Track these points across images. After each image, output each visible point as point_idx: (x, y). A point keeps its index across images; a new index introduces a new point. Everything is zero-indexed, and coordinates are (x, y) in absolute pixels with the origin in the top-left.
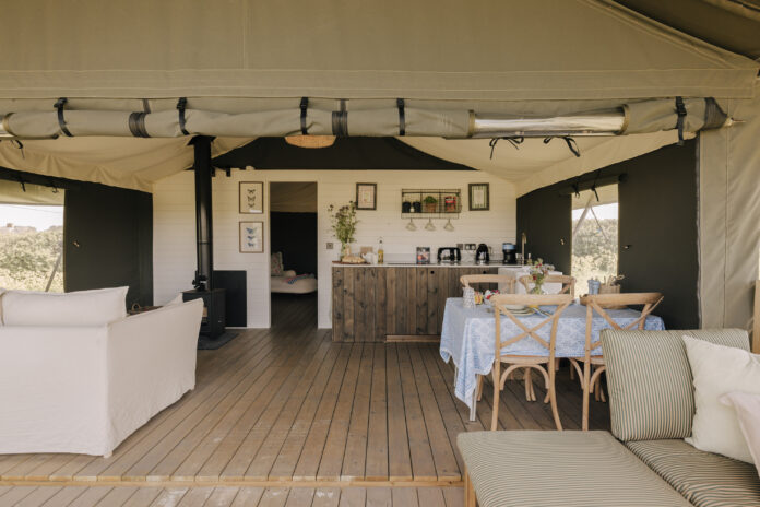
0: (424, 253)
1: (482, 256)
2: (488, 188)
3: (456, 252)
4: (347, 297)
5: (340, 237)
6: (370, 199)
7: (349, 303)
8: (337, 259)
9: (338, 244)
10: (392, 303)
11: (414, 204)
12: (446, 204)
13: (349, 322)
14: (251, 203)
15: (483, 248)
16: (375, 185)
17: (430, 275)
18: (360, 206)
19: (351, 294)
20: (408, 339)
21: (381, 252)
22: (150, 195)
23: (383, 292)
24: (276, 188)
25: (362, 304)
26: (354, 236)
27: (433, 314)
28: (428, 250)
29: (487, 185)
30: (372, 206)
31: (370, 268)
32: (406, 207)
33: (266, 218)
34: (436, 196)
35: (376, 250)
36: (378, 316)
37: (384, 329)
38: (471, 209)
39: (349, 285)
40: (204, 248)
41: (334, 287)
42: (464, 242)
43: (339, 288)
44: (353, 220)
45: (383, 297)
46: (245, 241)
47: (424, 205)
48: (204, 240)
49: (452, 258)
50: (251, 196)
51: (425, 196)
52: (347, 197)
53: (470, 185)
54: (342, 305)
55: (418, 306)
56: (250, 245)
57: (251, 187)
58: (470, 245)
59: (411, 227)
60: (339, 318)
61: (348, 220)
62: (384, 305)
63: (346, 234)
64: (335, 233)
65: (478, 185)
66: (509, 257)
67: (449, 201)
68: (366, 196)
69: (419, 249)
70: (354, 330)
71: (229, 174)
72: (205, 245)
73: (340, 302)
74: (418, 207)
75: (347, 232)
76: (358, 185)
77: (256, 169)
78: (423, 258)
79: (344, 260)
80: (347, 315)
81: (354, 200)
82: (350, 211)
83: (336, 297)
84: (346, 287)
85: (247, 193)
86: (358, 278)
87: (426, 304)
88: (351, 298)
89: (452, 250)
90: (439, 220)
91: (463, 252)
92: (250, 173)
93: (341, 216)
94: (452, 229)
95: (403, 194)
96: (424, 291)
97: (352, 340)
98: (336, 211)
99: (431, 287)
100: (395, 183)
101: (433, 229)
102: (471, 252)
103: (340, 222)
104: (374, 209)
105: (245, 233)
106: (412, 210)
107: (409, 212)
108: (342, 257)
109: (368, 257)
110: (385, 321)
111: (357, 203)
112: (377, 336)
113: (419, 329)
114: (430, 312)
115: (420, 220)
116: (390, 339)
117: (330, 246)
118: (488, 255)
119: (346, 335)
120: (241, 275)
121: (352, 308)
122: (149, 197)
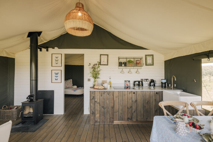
0: (128, 83)
1: (152, 84)
2: (153, 57)
3: (141, 82)
4: (96, 104)
5: (93, 77)
6: (106, 61)
7: (98, 107)
8: (92, 86)
9: (92, 80)
10: (116, 107)
11: (124, 63)
12: (137, 63)
13: (97, 116)
14: (57, 62)
15: (152, 81)
16: (108, 55)
17: (133, 94)
18: (101, 64)
19: (98, 103)
20: (123, 122)
21: (110, 83)
22: (14, 59)
23: (113, 102)
24: (67, 57)
25: (103, 107)
26: (99, 76)
27: (135, 111)
28: (129, 81)
29: (153, 55)
30: (107, 64)
31: (107, 91)
32: (120, 64)
33: (63, 68)
34: (132, 60)
35: (108, 82)
36: (110, 112)
37: (113, 118)
38: (146, 65)
39: (98, 99)
40: (34, 82)
41: (91, 100)
42: (143, 78)
43: (93, 101)
44: (99, 69)
45: (113, 104)
46: (54, 78)
47: (127, 63)
48: (33, 79)
49: (139, 85)
50: (57, 59)
51: (128, 60)
52: (96, 60)
53: (146, 55)
54: (94, 108)
55: (128, 108)
56: (56, 79)
57: (57, 56)
58: (146, 80)
59: (122, 72)
60: (93, 114)
61: (97, 69)
62: (113, 107)
63: (96, 75)
64: (91, 75)
65: (149, 55)
66: (164, 85)
67: (138, 62)
68: (104, 59)
69: (125, 81)
70: (100, 119)
71: (47, 50)
72: (35, 80)
73: (93, 106)
74: (125, 64)
75: (96, 74)
76: (101, 55)
77: (59, 48)
78: (127, 85)
79: (95, 87)
80: (96, 112)
81: (99, 62)
82: (97, 66)
83: (91, 104)
84: (96, 100)
85: (55, 58)
86: (101, 96)
87: (131, 107)
88: (98, 105)
89: (139, 82)
90: (134, 70)
91: (144, 82)
92: (56, 50)
93: (94, 68)
94: (139, 73)
95: (119, 59)
96: (130, 101)
97: (99, 124)
98: (92, 66)
99: (134, 99)
100: (115, 54)
101: (131, 73)
102: (146, 82)
103: (94, 70)
104: (107, 65)
105: (54, 75)
106: (123, 65)
107: (122, 66)
108: (94, 85)
109: (105, 85)
110: (113, 115)
111: (100, 62)
112: (110, 122)
113: (128, 118)
114: (133, 111)
115: (126, 69)
116: (116, 122)
117: (89, 80)
118: (154, 84)
119: (96, 122)
120: (52, 92)
121: (99, 109)
122: (13, 60)
